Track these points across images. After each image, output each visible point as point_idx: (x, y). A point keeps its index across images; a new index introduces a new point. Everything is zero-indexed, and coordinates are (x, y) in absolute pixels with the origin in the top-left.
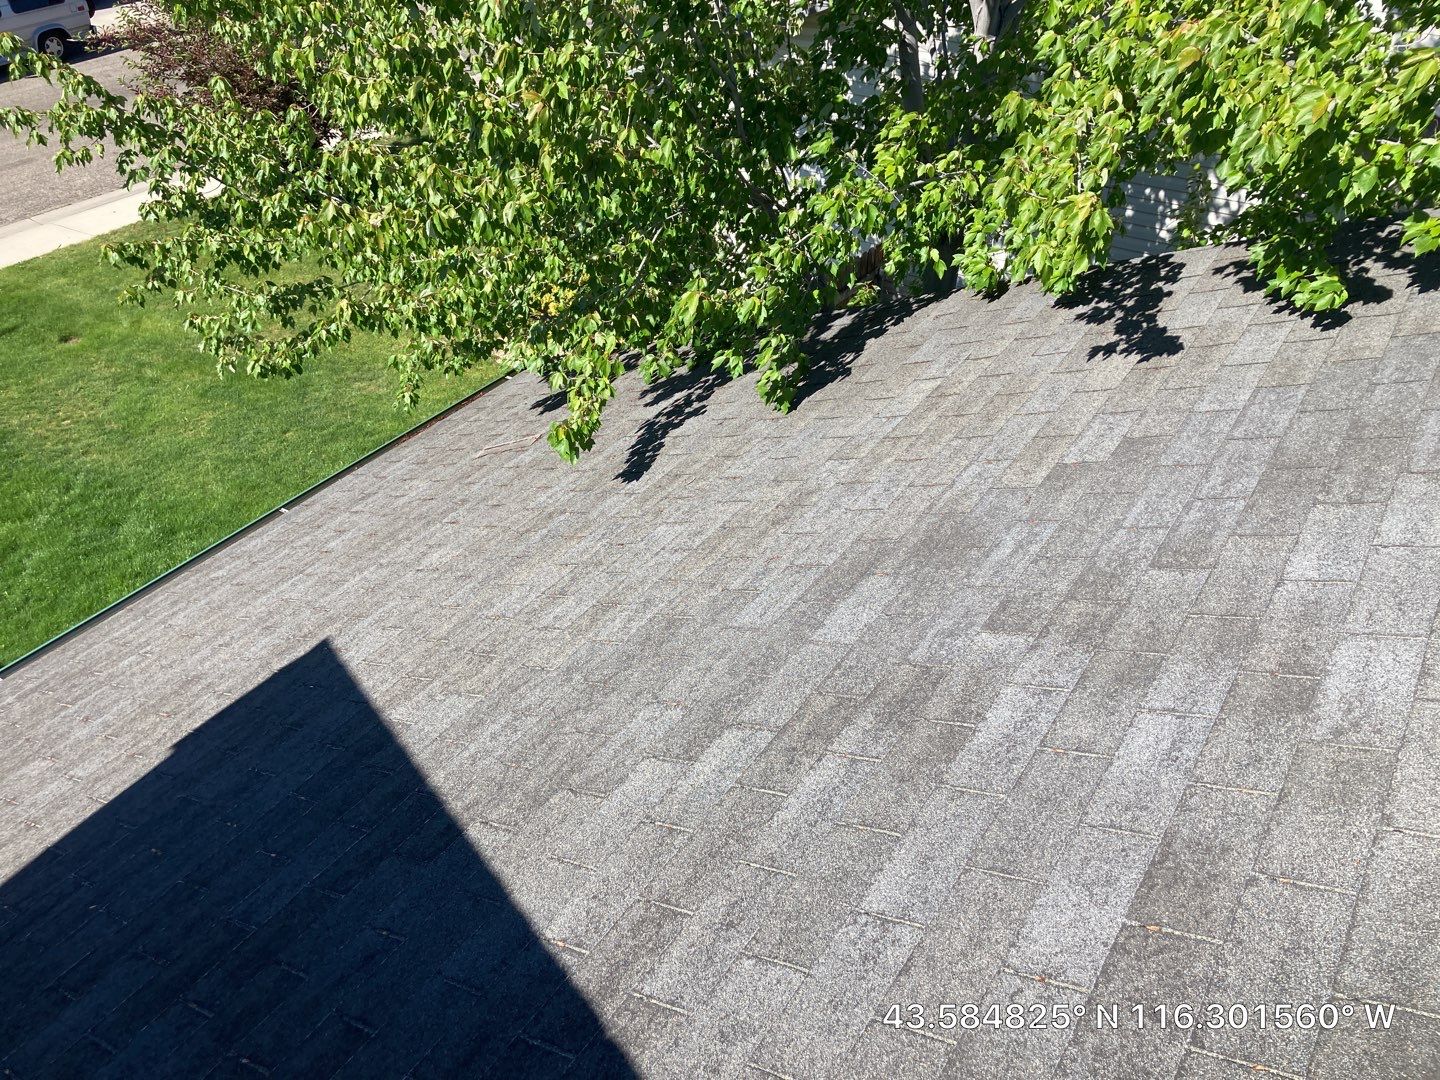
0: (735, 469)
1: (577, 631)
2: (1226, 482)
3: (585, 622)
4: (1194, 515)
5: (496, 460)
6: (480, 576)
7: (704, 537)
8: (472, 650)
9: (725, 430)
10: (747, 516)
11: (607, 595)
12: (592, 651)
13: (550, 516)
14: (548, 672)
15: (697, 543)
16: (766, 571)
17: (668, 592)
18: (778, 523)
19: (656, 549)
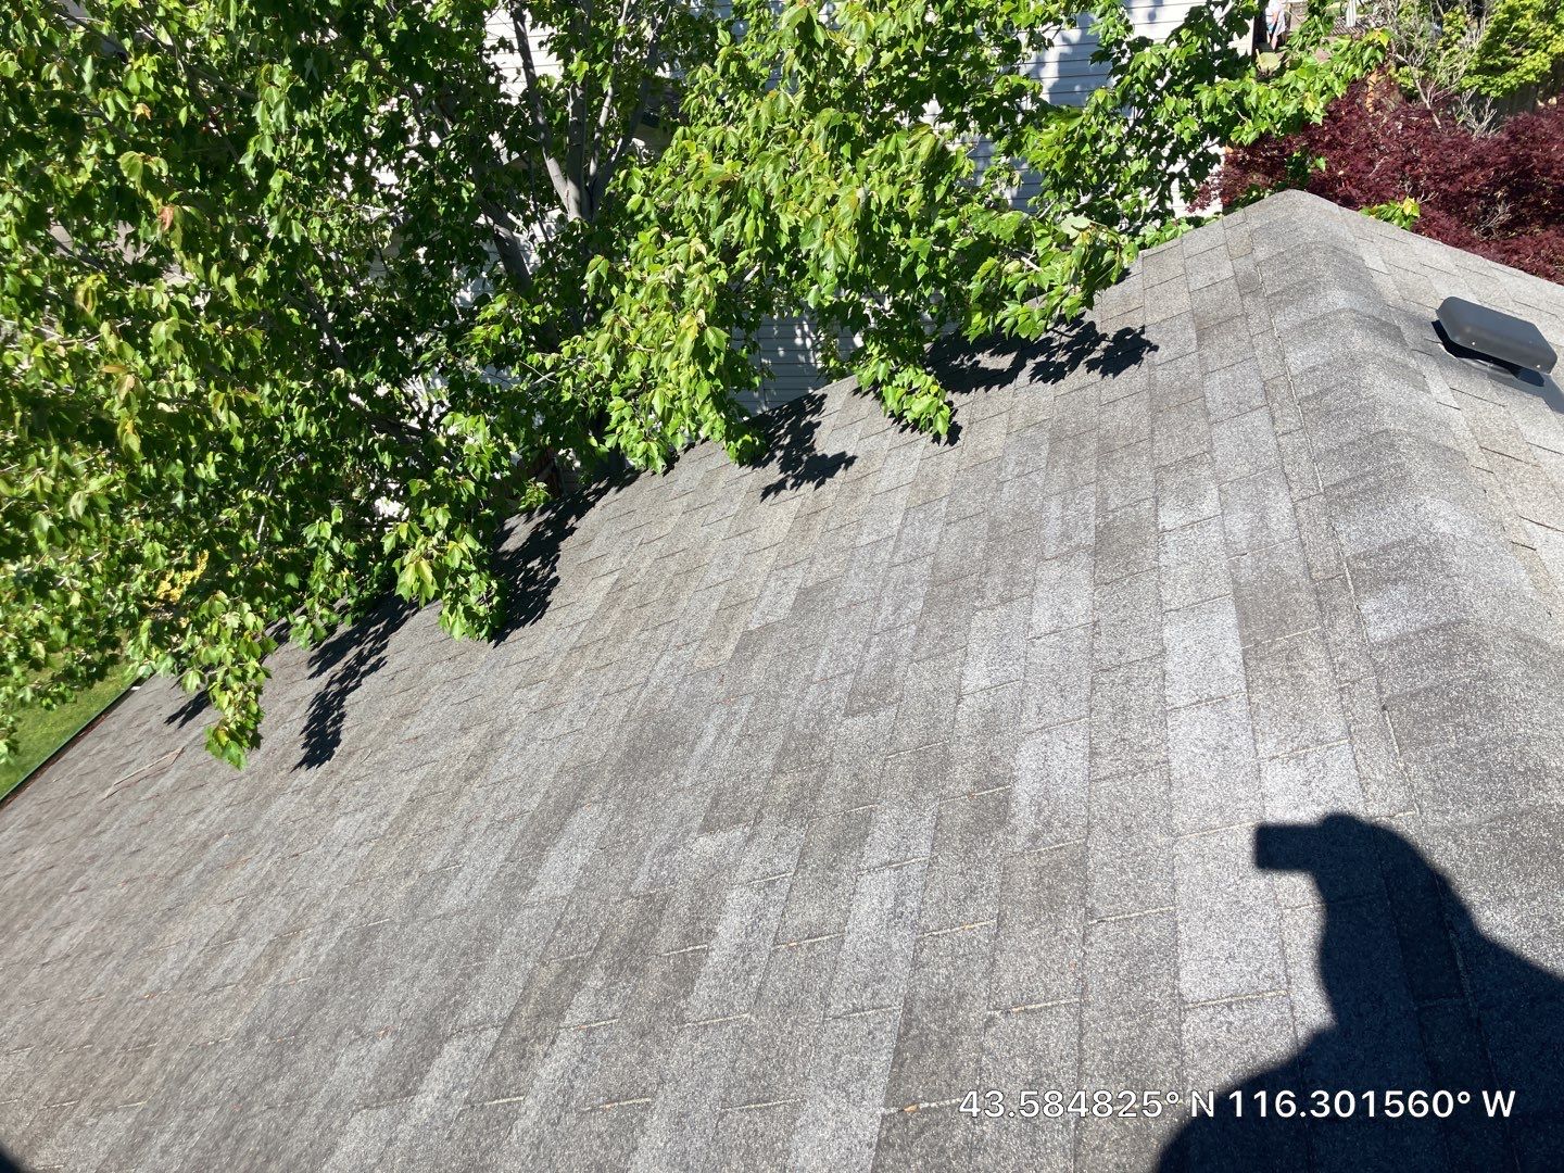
0: (414, 727)
1: (254, 978)
2: (897, 609)
3: (262, 966)
4: (874, 651)
5: (131, 794)
6: (124, 949)
7: (390, 819)
8: (125, 1047)
9: (399, 685)
10: (436, 779)
11: (286, 923)
12: (275, 1001)
13: (205, 845)
14: (224, 1044)
15: (384, 828)
16: (466, 838)
17: (359, 897)
18: (472, 778)
19: (336, 849)
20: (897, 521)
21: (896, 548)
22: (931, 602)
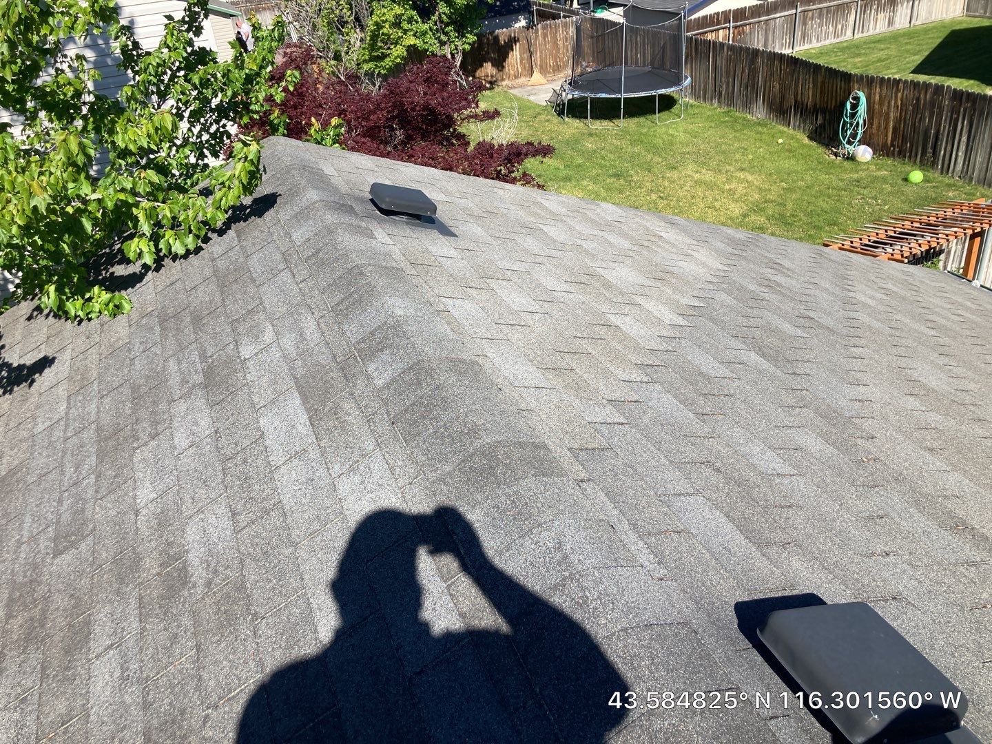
4: (66, 504)
20: (63, 407)
21: (67, 426)
22: (101, 455)
